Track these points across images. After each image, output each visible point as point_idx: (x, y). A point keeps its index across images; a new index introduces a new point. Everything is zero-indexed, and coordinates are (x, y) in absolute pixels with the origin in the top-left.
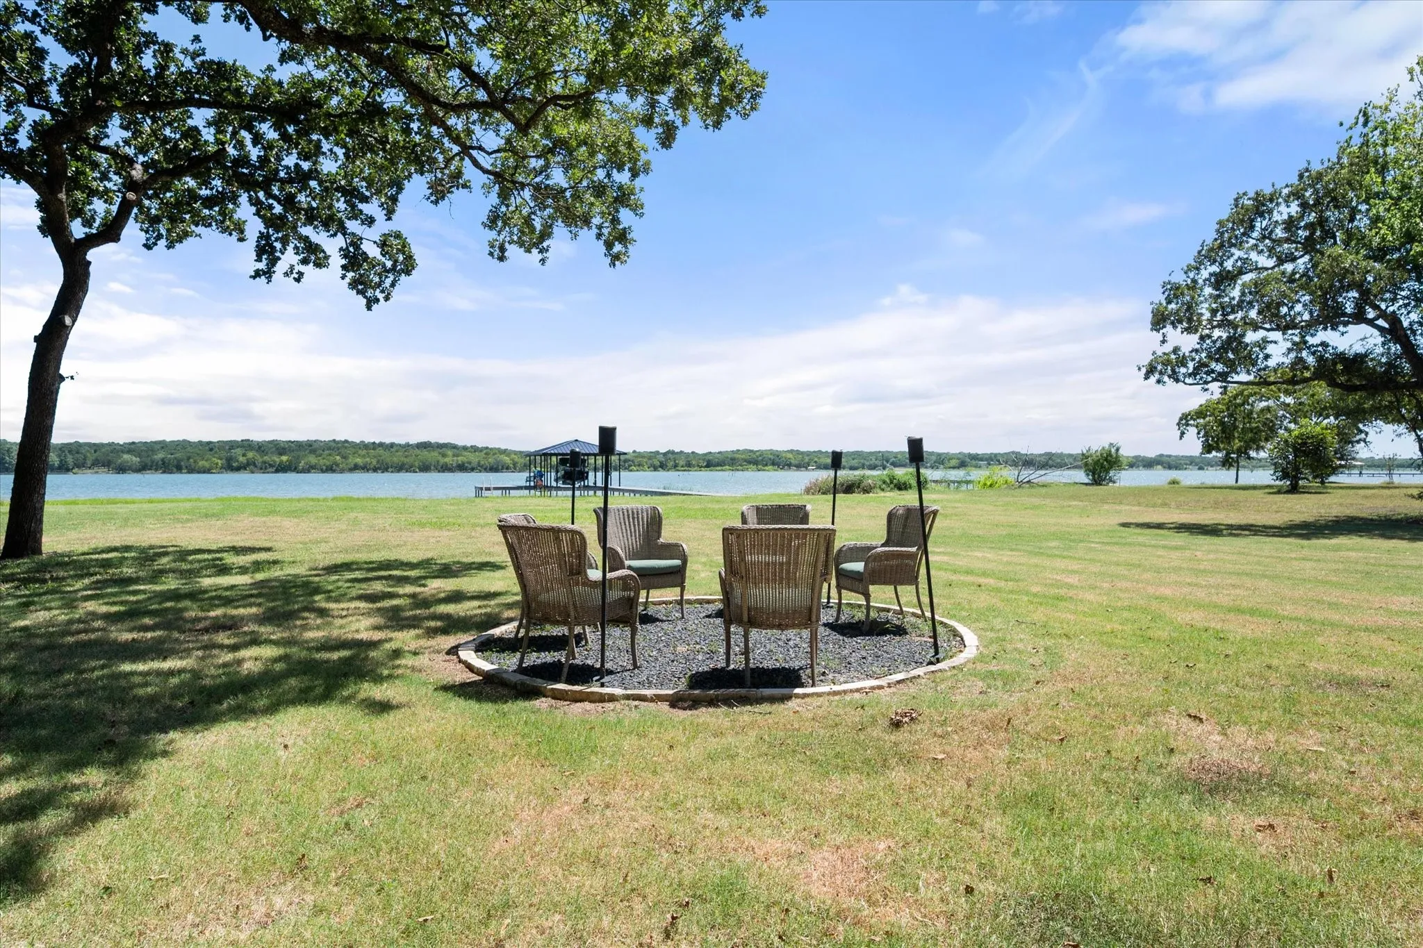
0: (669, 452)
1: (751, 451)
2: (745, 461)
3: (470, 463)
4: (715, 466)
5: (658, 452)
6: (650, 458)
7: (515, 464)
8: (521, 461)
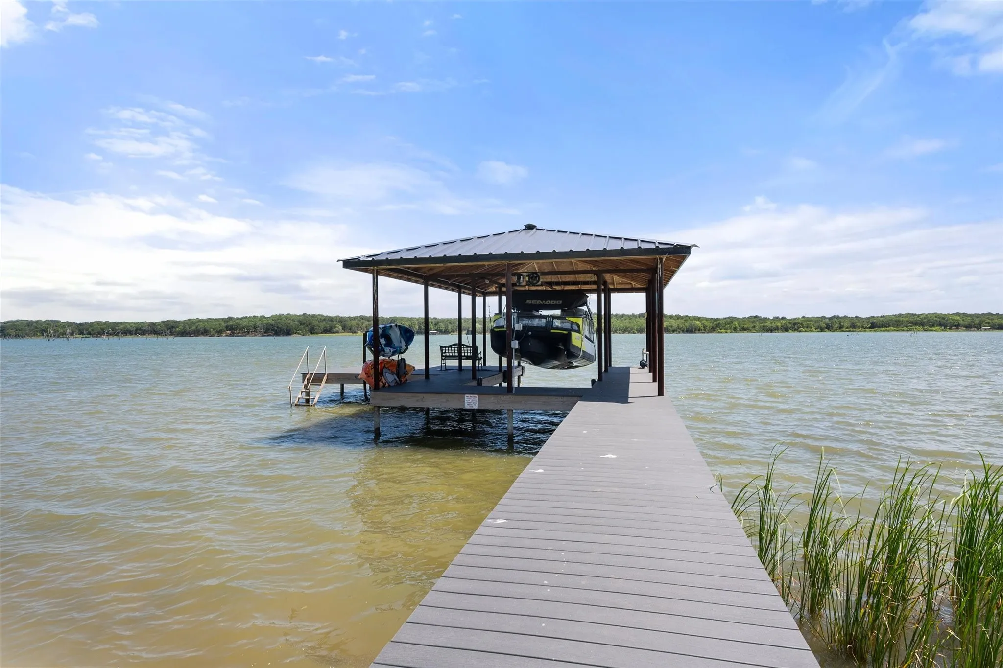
0: (834, 317)
1: (914, 315)
2: (911, 323)
3: (672, 327)
4: (879, 327)
5: (824, 317)
6: (817, 322)
7: (705, 327)
8: (709, 325)
